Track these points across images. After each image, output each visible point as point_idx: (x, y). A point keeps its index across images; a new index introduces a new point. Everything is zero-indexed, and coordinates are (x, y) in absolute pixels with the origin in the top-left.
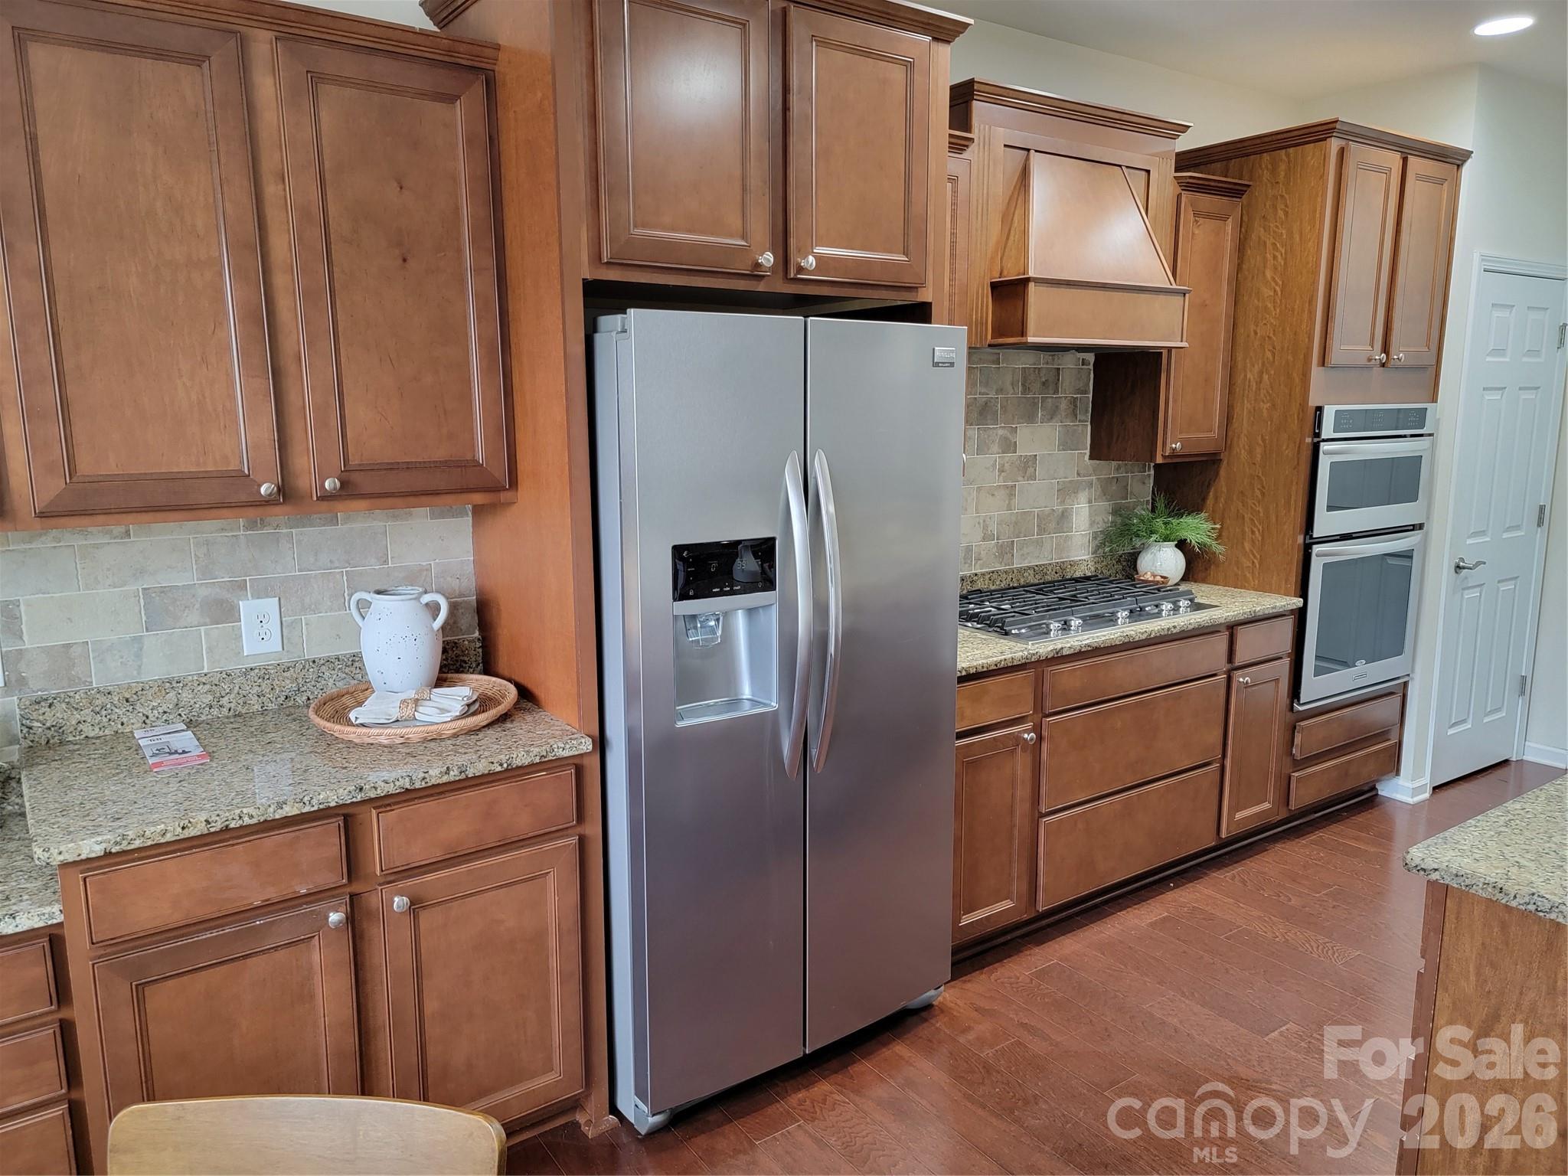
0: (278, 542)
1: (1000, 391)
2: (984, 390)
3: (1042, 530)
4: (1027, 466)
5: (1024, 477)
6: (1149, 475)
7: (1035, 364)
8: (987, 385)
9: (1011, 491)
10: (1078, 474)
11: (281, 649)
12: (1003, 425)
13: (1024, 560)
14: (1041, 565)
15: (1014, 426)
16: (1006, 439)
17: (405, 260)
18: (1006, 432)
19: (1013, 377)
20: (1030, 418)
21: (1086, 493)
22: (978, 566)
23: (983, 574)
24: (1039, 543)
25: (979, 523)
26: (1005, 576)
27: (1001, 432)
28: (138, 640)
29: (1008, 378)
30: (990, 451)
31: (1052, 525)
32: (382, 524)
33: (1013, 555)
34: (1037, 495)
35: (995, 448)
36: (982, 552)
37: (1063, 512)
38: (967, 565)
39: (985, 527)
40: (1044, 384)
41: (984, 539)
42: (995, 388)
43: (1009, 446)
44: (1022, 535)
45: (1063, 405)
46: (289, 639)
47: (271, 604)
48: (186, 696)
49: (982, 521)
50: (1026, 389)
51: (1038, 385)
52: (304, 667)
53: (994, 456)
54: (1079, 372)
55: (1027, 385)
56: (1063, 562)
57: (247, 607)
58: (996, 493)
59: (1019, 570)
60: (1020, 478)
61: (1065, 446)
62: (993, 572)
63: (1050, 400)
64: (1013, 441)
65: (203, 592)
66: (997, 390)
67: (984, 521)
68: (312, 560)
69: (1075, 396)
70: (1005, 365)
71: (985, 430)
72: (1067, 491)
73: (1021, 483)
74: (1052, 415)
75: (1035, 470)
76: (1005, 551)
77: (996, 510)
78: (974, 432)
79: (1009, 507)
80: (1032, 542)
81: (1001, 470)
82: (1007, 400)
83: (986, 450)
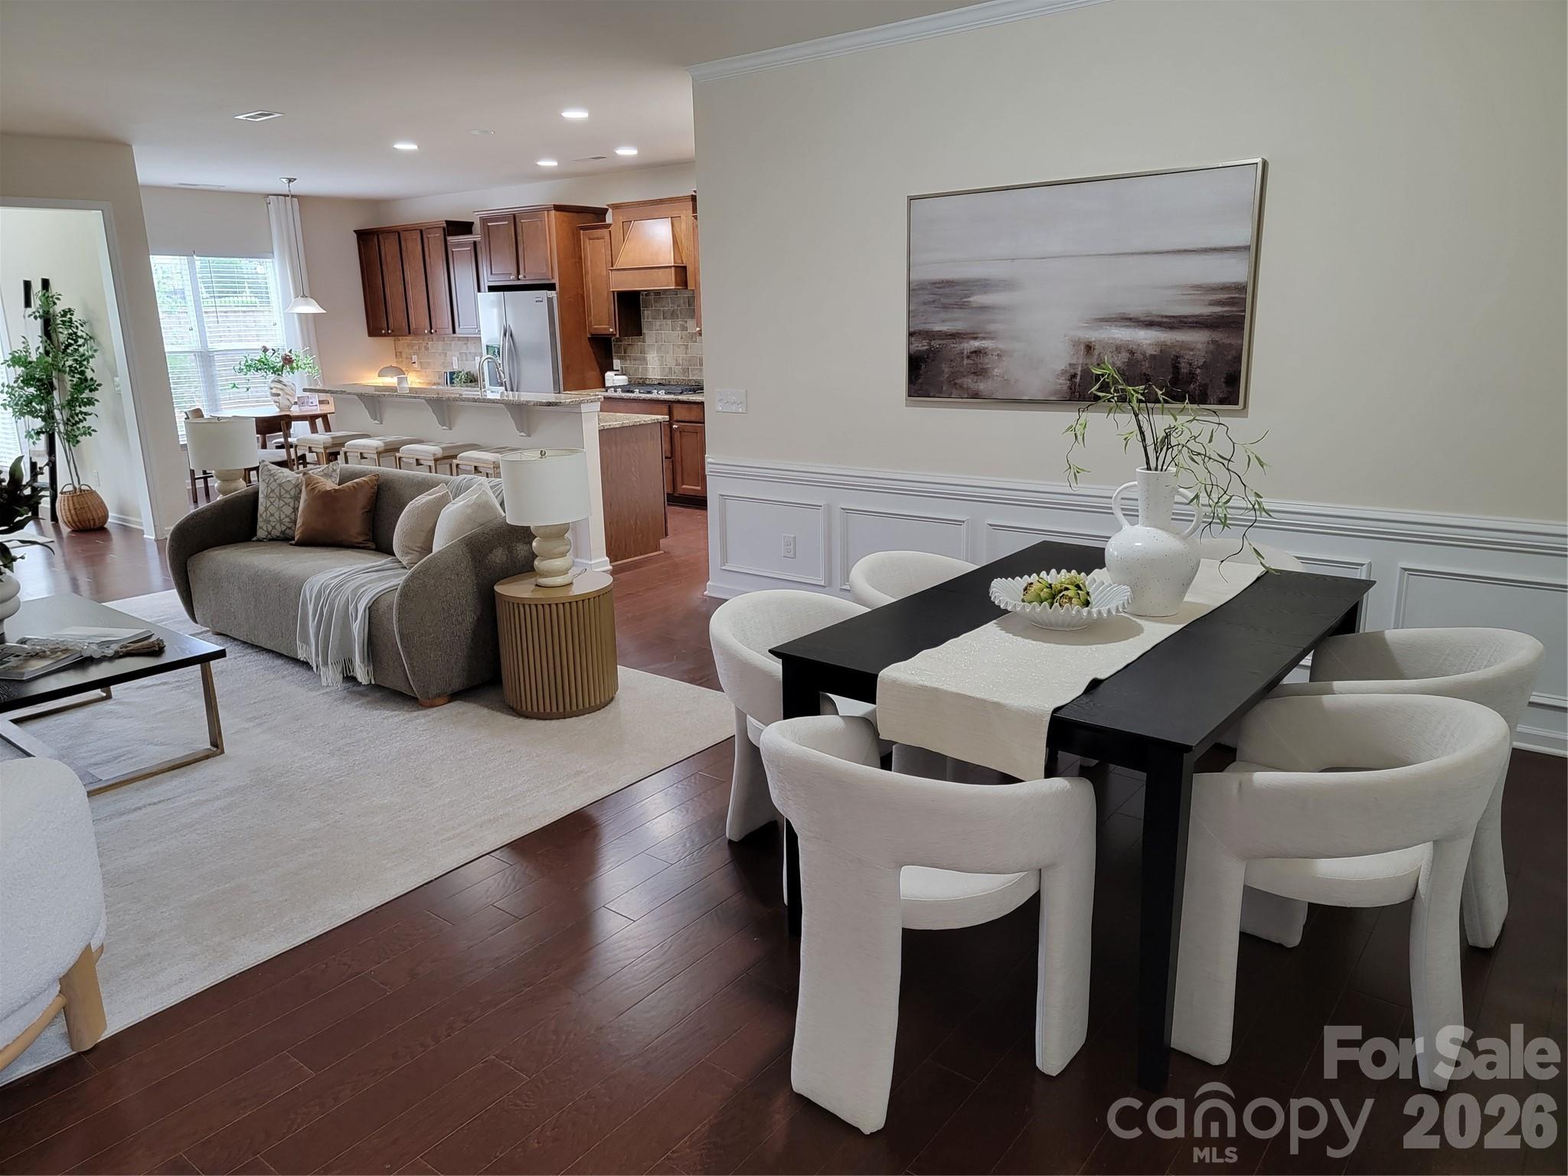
1: (679, 306)
23: (674, 379)
25: (674, 359)
27: (680, 323)
29: (682, 301)
30: (677, 330)
33: (689, 374)
34: (698, 350)
36: (676, 371)
38: (668, 373)
39: (677, 361)
41: (676, 366)
42: (677, 304)
43: (684, 328)
44: (692, 366)
53: (678, 332)
58: (680, 347)
71: (674, 321)
73: (690, 344)
76: (686, 371)
77: (680, 354)
78: (669, 322)
79: (686, 354)
80: (697, 369)
81: (682, 337)
82: (682, 309)
83: (675, 330)
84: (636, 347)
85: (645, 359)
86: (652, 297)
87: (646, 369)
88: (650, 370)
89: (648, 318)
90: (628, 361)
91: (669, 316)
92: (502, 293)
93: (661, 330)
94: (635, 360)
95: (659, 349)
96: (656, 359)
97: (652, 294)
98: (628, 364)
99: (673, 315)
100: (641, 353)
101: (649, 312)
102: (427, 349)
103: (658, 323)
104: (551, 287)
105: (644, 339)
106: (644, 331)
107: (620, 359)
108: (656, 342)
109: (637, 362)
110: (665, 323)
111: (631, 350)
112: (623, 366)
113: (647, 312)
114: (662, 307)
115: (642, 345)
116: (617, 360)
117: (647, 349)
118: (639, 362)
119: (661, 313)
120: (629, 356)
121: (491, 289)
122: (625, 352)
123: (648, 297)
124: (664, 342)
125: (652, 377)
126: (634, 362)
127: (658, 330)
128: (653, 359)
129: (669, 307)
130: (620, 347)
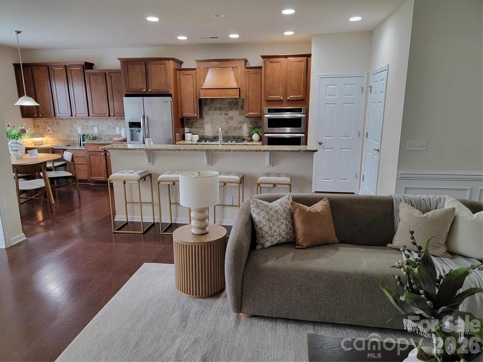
0: (119, 122)
2: (220, 105)
4: (231, 118)
7: (232, 101)
8: (221, 104)
9: (228, 122)
10: (244, 120)
11: (119, 133)
15: (227, 111)
16: (226, 113)
20: (231, 109)
27: (224, 112)
28: (108, 130)
29: (226, 103)
31: (238, 129)
34: (234, 123)
40: (234, 104)
44: (230, 130)
45: (239, 107)
47: (118, 128)
48: (111, 136)
50: (230, 105)
51: (232, 104)
52: (121, 135)
53: (223, 116)
57: (116, 128)
58: (224, 122)
59: (229, 136)
60: (230, 120)
61: (240, 115)
63: (236, 107)
65: (113, 126)
67: (222, 127)
69: (242, 106)
70: (225, 101)
71: (221, 112)
72: (241, 123)
73: (229, 121)
74: (237, 109)
75: (233, 119)
77: (224, 125)
78: (218, 112)
79: (227, 125)
80: (233, 131)
81: (225, 118)
82: (226, 106)
83: (221, 115)
84: (199, 123)
85: (203, 127)
86: (209, 101)
87: (204, 132)
88: (206, 133)
89: (206, 110)
90: (193, 129)
91: (218, 109)
92: (142, 97)
93: (213, 115)
94: (198, 128)
95: (212, 123)
96: (210, 127)
97: (209, 100)
99: (220, 109)
100: (201, 125)
101: (207, 108)
102: (58, 124)
103: (212, 112)
104: (170, 95)
105: (203, 119)
106: (204, 115)
108: (210, 120)
109: (199, 129)
110: (216, 112)
111: (195, 124)
112: (191, 131)
113: (205, 107)
114: (214, 105)
115: (202, 122)
116: (187, 128)
117: (205, 123)
118: (200, 129)
119: (213, 108)
120: (194, 126)
121: (127, 96)
122: (192, 125)
123: (206, 101)
124: (215, 120)
125: (208, 135)
126: (197, 129)
127: (211, 115)
128: (208, 127)
129: (218, 105)
130: (189, 122)
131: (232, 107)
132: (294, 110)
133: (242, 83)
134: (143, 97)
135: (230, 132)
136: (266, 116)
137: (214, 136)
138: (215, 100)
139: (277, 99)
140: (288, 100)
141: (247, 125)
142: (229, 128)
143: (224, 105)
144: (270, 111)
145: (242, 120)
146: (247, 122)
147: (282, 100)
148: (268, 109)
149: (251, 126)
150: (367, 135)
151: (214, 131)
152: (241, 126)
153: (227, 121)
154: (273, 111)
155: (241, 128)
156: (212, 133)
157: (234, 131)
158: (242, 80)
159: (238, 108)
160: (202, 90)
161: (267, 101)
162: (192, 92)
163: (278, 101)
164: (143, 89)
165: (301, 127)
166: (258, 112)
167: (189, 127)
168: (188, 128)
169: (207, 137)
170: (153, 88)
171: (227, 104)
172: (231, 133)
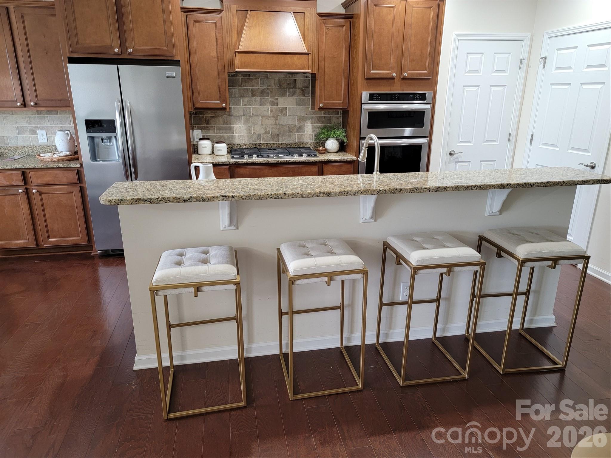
0: (44, 118)
2: (262, 86)
3: (290, 132)
4: (283, 110)
5: (281, 114)
6: (341, 116)
7: (284, 78)
8: (263, 84)
9: (276, 119)
10: (306, 114)
11: (47, 142)
12: (271, 97)
13: (283, 141)
14: (289, 143)
15: (276, 98)
16: (273, 102)
17: (47, 53)
18: (272, 99)
19: (275, 82)
20: (283, 95)
21: (310, 120)
22: (263, 141)
23: (264, 144)
24: (290, 136)
25: (263, 128)
26: (273, 145)
27: (270, 99)
28: (17, 137)
29: (273, 82)
30: (266, 105)
31: (295, 130)
32: (69, 115)
33: (278, 139)
34: (288, 120)
35: (268, 104)
36: (265, 137)
37: (300, 127)
38: (259, 141)
39: (266, 129)
40: (288, 84)
41: (265, 133)
42: (267, 85)
43: (274, 104)
44: (282, 133)
45: (298, 91)
46: (49, 140)
47: (44, 132)
48: (27, 150)
49: (264, 127)
50: (280, 86)
51: (286, 85)
52: (52, 147)
53: (268, 107)
54: (304, 80)
55: (281, 84)
56: (299, 143)
57: (39, 132)
58: (269, 119)
59: (280, 143)
61: (299, 104)
62: (268, 143)
63: (291, 89)
64: (276, 102)
65: (29, 128)
66: (268, 86)
67: (265, 127)
68: (53, 123)
69: (303, 88)
70: (271, 78)
71: (263, 98)
72: (302, 119)
73: (280, 116)
74: (293, 94)
75: (287, 112)
76: (275, 137)
77: (270, 124)
78: (259, 99)
79: (276, 123)
80: (286, 135)
81: (271, 111)
82: (272, 89)
83: (264, 105)
84: (221, 120)
85: (230, 129)
87: (233, 137)
88: (237, 137)
89: (235, 95)
90: (211, 131)
91: (258, 94)
92: (116, 66)
93: (249, 105)
94: (220, 129)
95: (247, 121)
96: (244, 128)
97: (240, 75)
98: (211, 133)
99: (263, 93)
100: (226, 124)
101: (237, 90)
103: (246, 99)
104: (177, 63)
107: (201, 129)
108: (244, 115)
109: (221, 131)
110: (254, 99)
111: (215, 121)
112: (206, 135)
113: (234, 90)
114: (251, 86)
115: (227, 117)
116: (198, 130)
117: (233, 120)
118: (224, 131)
119: (249, 91)
120: (212, 127)
121: (72, 60)
122: (208, 123)
123: (235, 78)
124: (253, 114)
125: (240, 143)
126: (218, 131)
127: (245, 105)
128: (240, 128)
129: (258, 87)
130: (201, 119)
131: (285, 91)
132: (412, 96)
133: (311, 44)
134: (119, 66)
135: (282, 136)
136: (364, 107)
137: (253, 144)
138: (252, 76)
139: (385, 77)
140: (404, 79)
141: (312, 124)
142: (279, 129)
143: (270, 86)
144: (372, 97)
145: (303, 115)
146: (312, 118)
147: (393, 78)
148: (370, 95)
149: (319, 125)
150: (532, 139)
151: (252, 135)
152: (301, 126)
153: (274, 117)
154: (378, 98)
155: (300, 129)
156: (248, 139)
157: (289, 135)
158: (311, 39)
159: (295, 92)
160: (240, 54)
161: (367, 79)
162: (215, 58)
163: (385, 81)
164: (112, 47)
165: (423, 127)
166: (341, 101)
167: (201, 128)
168: (201, 130)
169: (239, 146)
170: (137, 47)
171: (275, 84)
172: (284, 138)
